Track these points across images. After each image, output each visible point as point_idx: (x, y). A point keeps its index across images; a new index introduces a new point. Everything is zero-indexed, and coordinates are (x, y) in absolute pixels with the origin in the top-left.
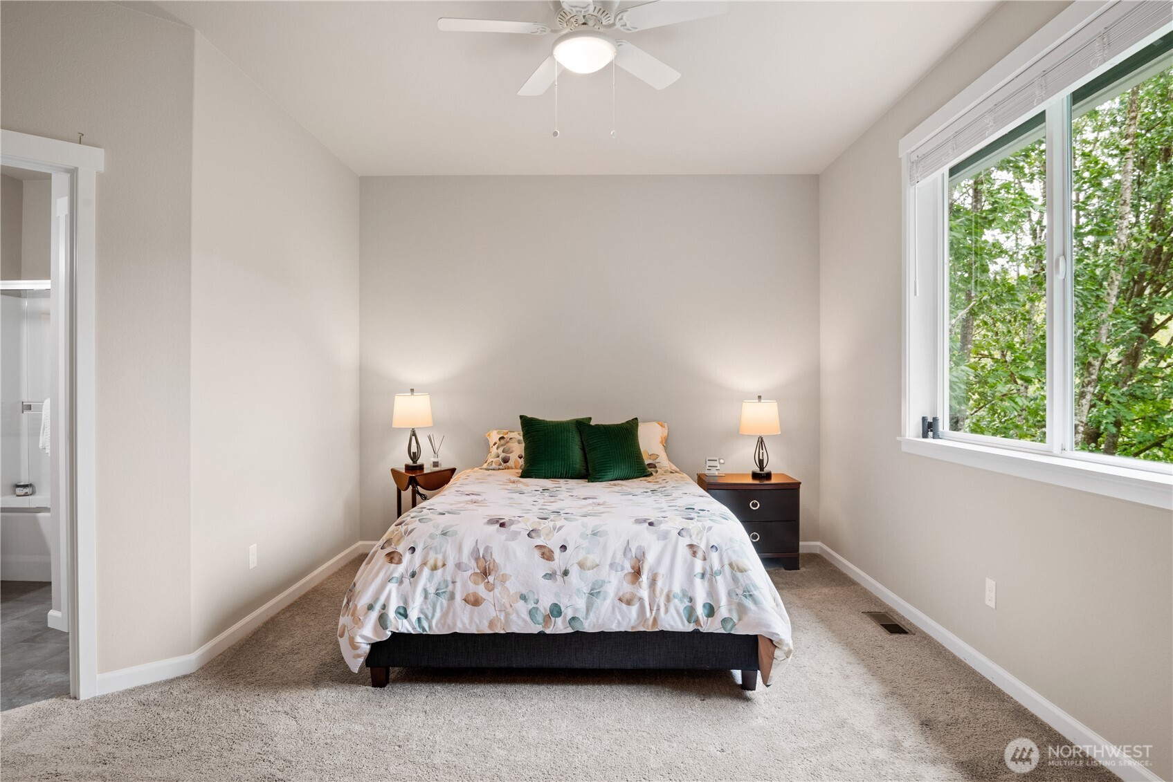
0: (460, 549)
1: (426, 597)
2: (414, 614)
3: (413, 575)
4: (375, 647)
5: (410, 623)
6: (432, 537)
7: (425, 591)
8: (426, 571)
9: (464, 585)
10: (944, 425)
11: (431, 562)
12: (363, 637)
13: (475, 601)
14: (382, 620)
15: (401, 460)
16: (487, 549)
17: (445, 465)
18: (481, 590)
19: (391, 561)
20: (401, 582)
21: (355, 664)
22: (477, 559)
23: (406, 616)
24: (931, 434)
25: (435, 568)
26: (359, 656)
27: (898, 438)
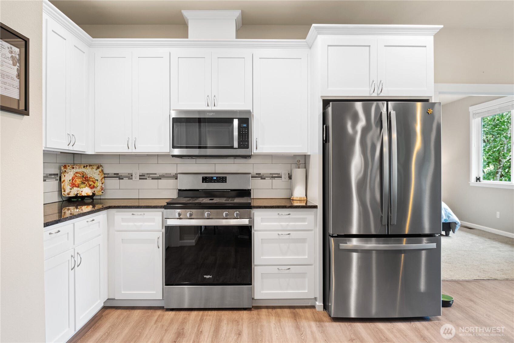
10: (481, 179)
24: (478, 181)
27: (469, 182)
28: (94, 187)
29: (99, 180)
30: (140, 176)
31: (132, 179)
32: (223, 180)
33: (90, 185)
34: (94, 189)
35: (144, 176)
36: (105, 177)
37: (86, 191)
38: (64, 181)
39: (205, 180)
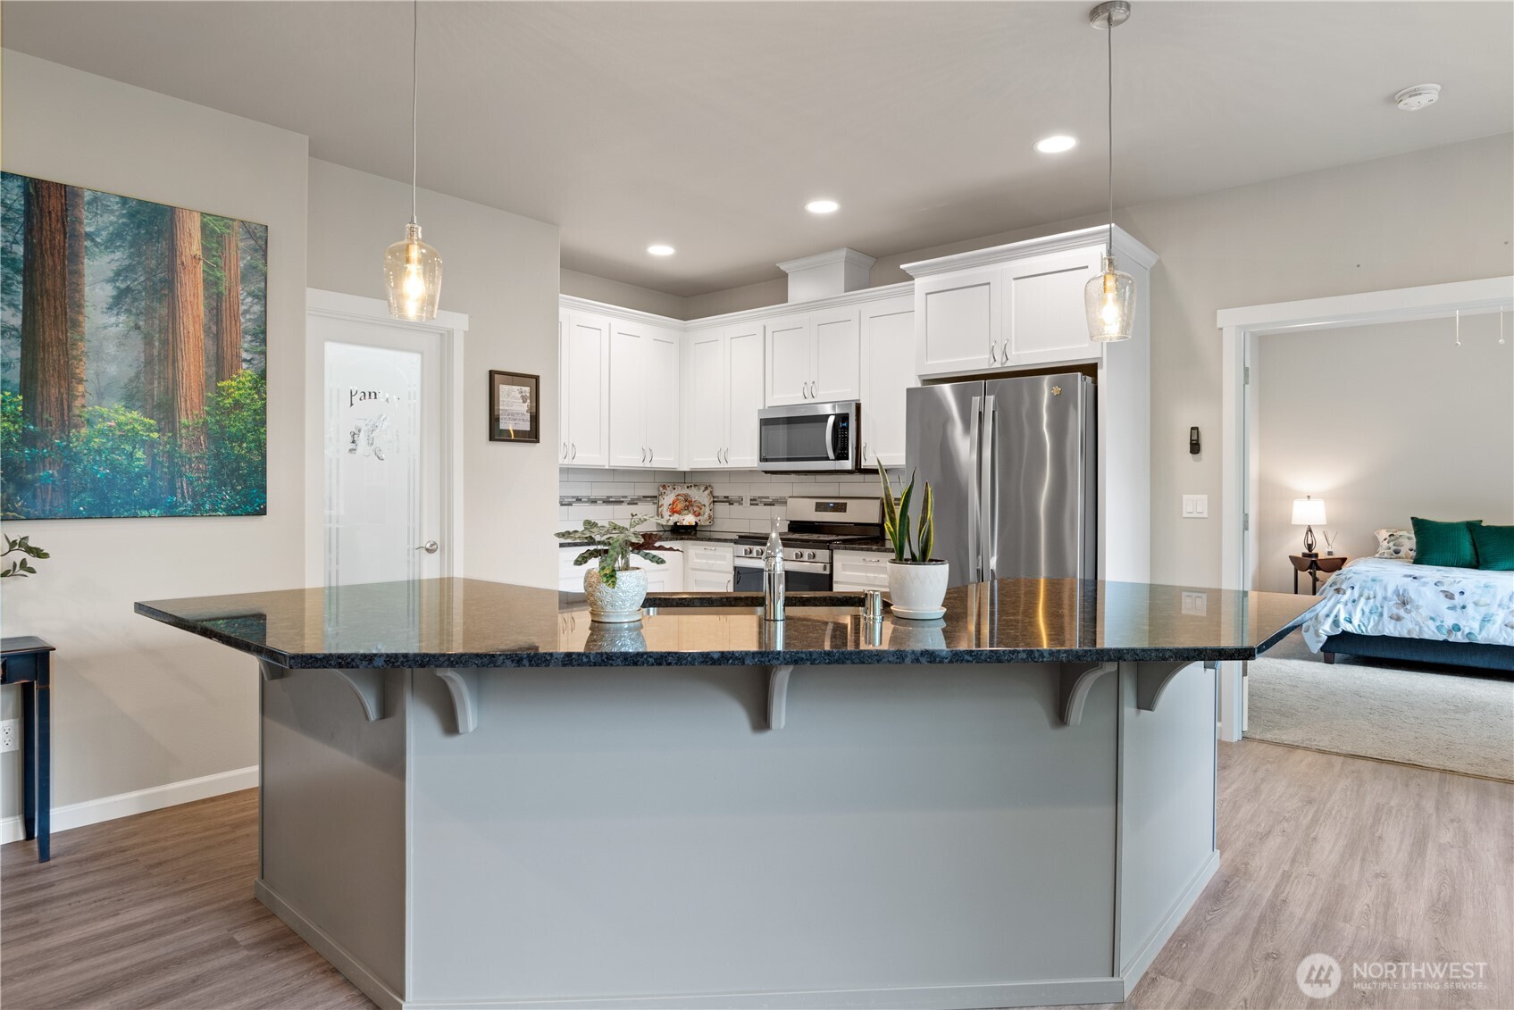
0: (1385, 589)
1: (1363, 614)
2: (1356, 621)
3: (1354, 601)
4: (1330, 638)
5: (1354, 626)
6: (1365, 581)
7: (1363, 610)
8: (1363, 600)
9: (1389, 609)
11: (1366, 595)
12: (1324, 631)
13: (1398, 619)
14: (1336, 623)
15: (1299, 550)
16: (1404, 590)
17: (1337, 555)
18: (1402, 612)
19: (1338, 592)
20: (1346, 604)
21: (1316, 647)
22: (1398, 595)
23: (1351, 622)
25: (1368, 598)
26: (1320, 642)
28: (699, 514)
29: (707, 505)
30: (751, 500)
31: (742, 504)
32: (841, 508)
33: (695, 512)
34: (699, 518)
35: (755, 500)
36: (714, 502)
37: (689, 519)
38: (662, 505)
39: (820, 507)
